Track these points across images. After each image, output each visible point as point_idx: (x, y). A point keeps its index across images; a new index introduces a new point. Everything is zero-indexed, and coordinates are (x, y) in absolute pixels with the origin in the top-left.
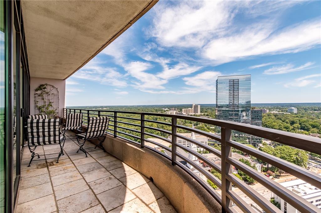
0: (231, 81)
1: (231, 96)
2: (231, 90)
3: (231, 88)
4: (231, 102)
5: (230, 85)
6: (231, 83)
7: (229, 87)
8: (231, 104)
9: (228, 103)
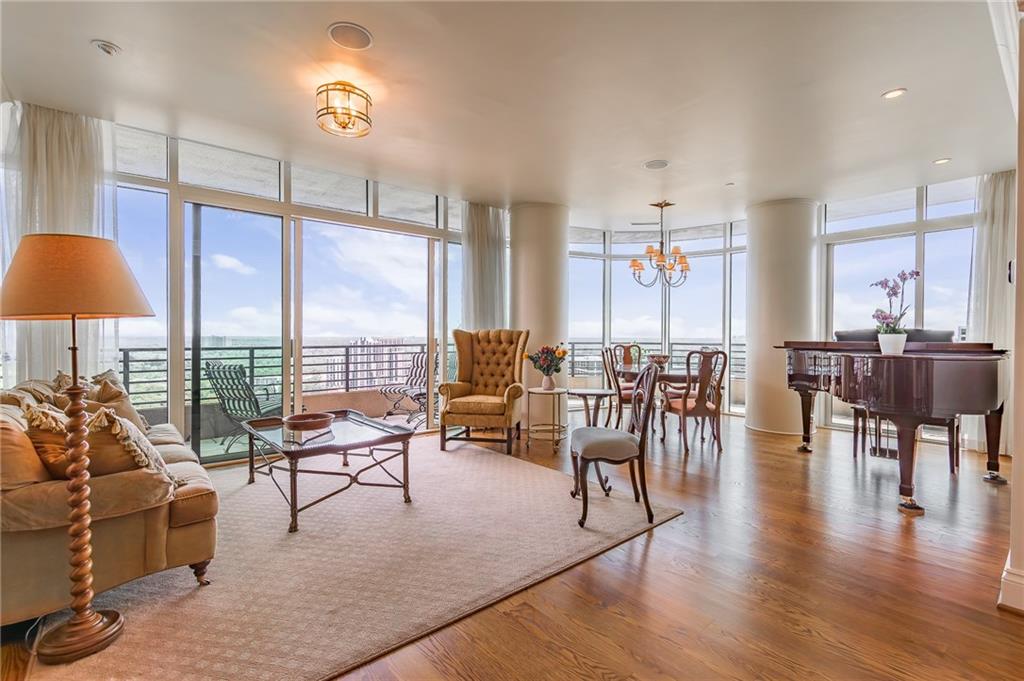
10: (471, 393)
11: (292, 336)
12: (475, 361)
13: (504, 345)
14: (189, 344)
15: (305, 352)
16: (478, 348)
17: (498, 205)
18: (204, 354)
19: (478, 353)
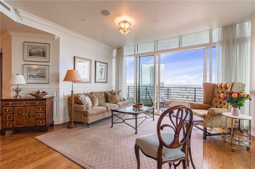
0: (152, 67)
1: (152, 79)
2: (152, 74)
3: (152, 72)
4: (152, 82)
5: (151, 70)
6: (152, 69)
7: (150, 72)
8: (151, 84)
9: (149, 84)
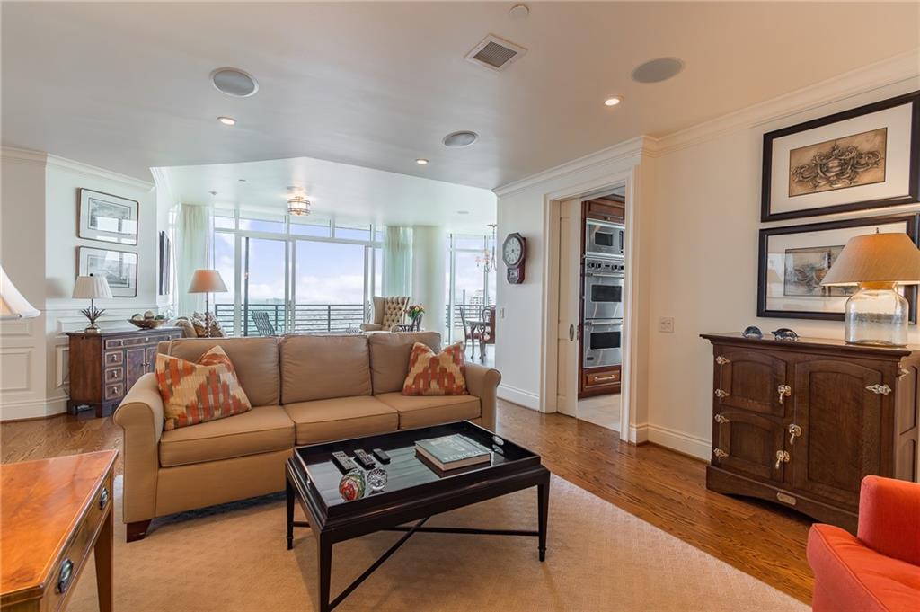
10: (381, 329)
11: (290, 299)
12: (384, 313)
13: (400, 305)
14: (243, 303)
15: (297, 308)
16: (387, 306)
17: (405, 226)
18: (249, 308)
19: (386, 309)
